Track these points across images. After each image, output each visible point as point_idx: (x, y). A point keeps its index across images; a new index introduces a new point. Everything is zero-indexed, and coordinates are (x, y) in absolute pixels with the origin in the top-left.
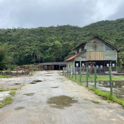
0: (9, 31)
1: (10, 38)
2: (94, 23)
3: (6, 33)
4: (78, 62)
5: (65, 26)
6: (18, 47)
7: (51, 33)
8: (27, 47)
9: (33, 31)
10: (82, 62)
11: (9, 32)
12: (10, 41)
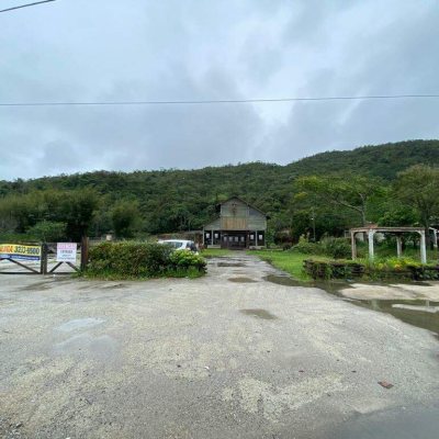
0: (154, 174)
1: (153, 188)
2: (310, 158)
3: (148, 179)
4: (210, 232)
5: (252, 164)
6: (161, 204)
7: (224, 177)
8: (176, 203)
9: (194, 175)
10: (215, 232)
11: (153, 176)
12: (151, 193)
